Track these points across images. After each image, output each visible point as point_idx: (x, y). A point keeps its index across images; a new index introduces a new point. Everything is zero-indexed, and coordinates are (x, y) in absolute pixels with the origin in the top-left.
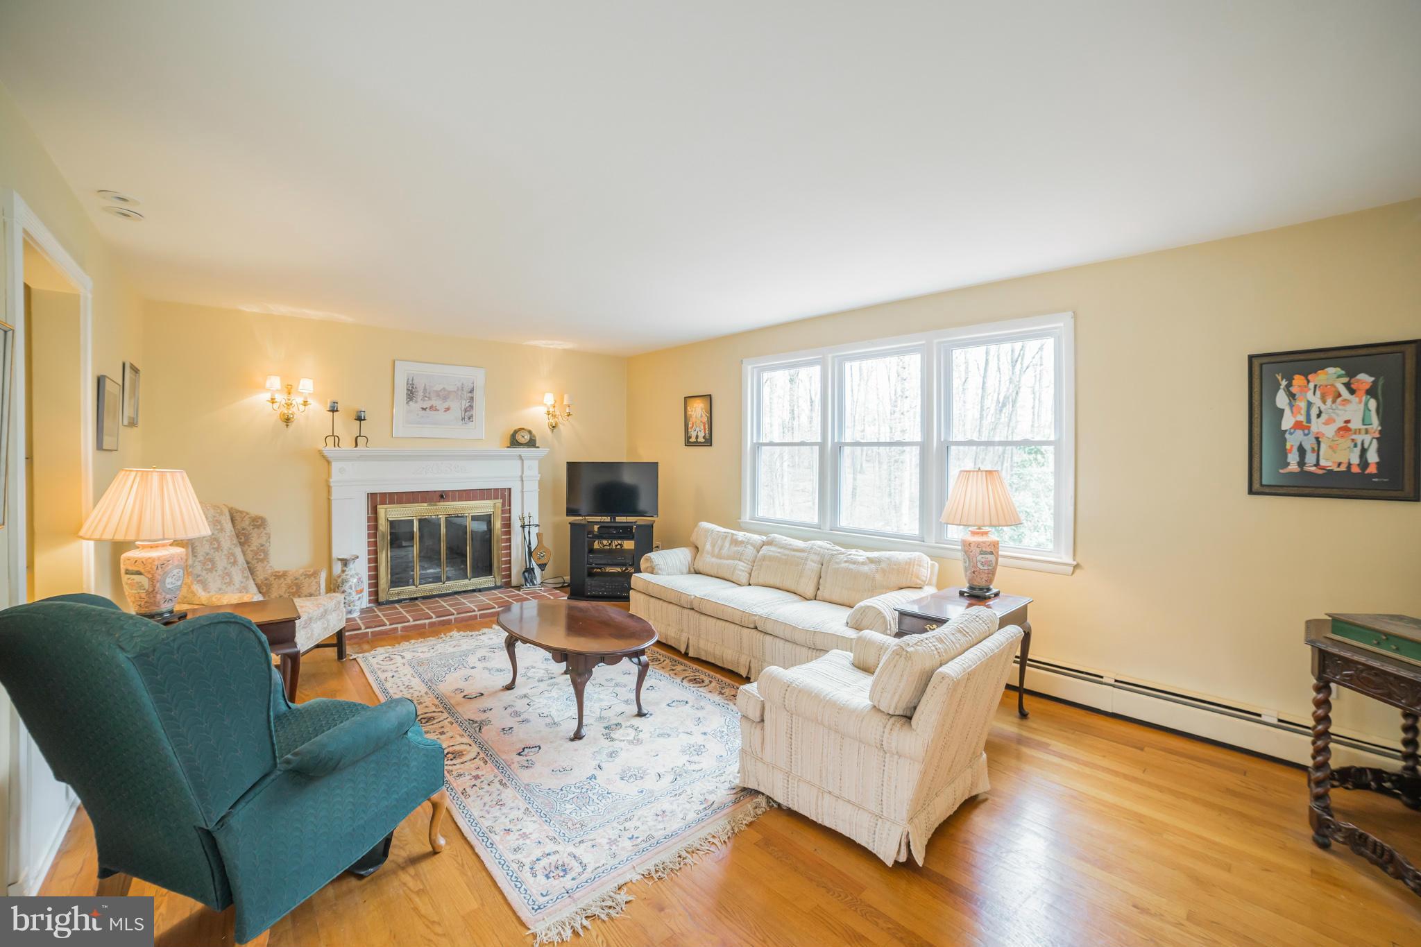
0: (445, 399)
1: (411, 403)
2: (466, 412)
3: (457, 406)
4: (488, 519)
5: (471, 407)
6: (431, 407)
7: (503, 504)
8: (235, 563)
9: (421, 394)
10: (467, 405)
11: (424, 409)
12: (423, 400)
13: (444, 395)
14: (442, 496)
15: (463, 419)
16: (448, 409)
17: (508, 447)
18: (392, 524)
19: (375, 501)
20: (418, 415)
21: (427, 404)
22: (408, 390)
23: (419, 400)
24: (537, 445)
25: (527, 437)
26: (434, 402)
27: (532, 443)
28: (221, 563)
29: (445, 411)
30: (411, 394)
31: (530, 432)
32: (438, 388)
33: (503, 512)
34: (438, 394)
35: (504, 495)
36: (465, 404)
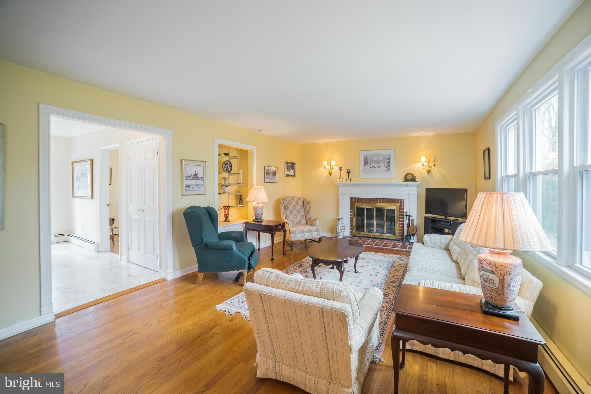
0: (378, 163)
1: (366, 166)
2: (386, 168)
3: (383, 166)
4: (393, 211)
5: (389, 165)
6: (373, 167)
7: (400, 206)
8: (299, 213)
9: (369, 162)
10: (387, 165)
11: (370, 167)
12: (370, 164)
13: (378, 162)
14: (376, 200)
15: (386, 170)
16: (379, 167)
17: (403, 181)
18: (357, 209)
19: (353, 200)
20: (368, 170)
21: (371, 166)
22: (365, 161)
23: (369, 164)
24: (417, 180)
25: (411, 177)
26: (374, 165)
27: (413, 179)
28: (295, 212)
29: (379, 168)
30: (366, 163)
31: (412, 175)
32: (375, 159)
33: (400, 209)
34: (375, 161)
35: (401, 202)
36: (386, 164)
